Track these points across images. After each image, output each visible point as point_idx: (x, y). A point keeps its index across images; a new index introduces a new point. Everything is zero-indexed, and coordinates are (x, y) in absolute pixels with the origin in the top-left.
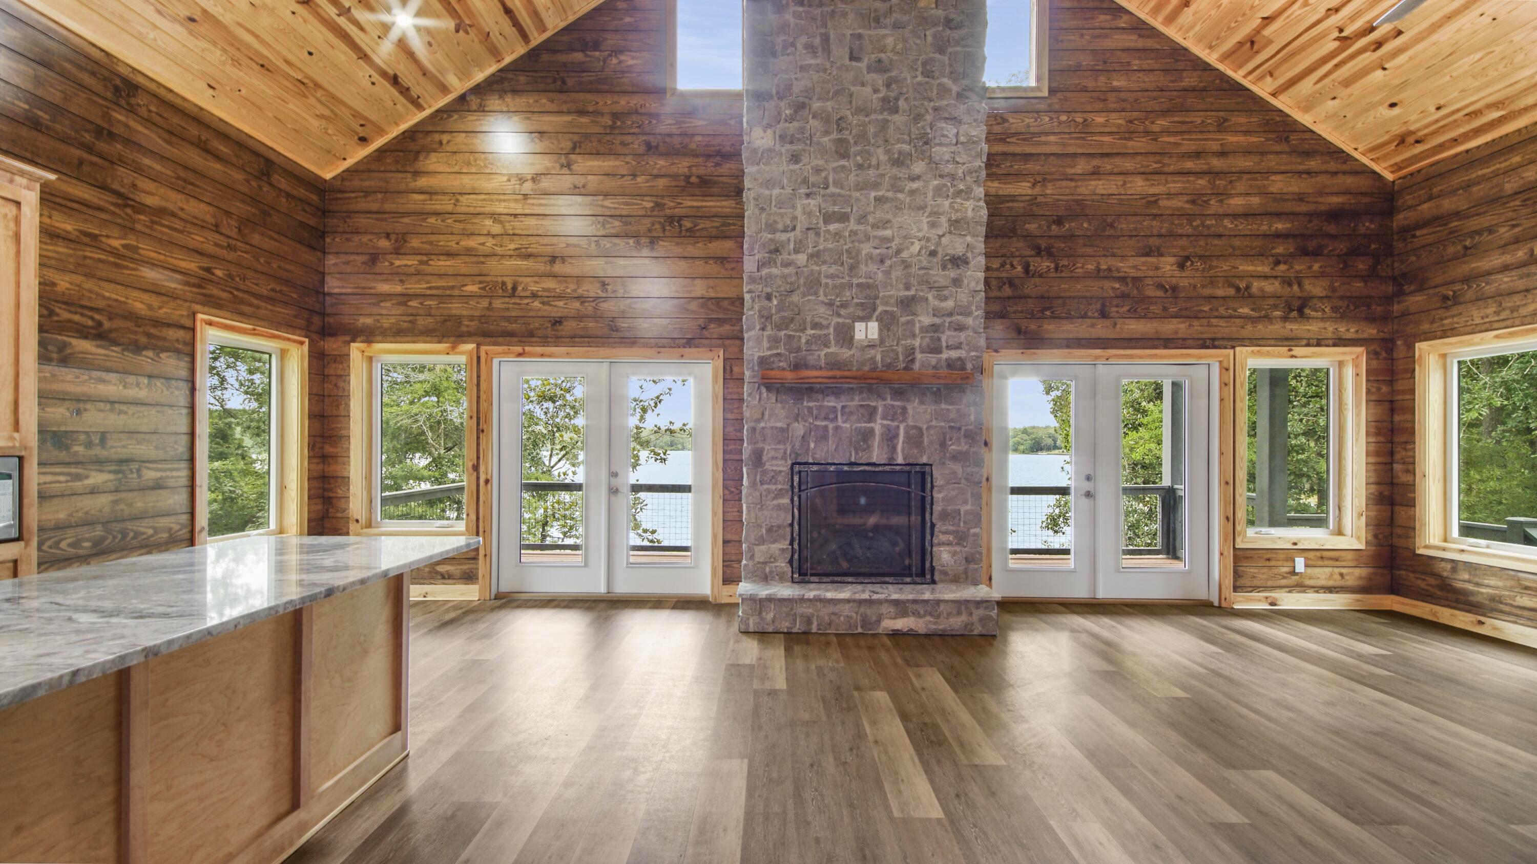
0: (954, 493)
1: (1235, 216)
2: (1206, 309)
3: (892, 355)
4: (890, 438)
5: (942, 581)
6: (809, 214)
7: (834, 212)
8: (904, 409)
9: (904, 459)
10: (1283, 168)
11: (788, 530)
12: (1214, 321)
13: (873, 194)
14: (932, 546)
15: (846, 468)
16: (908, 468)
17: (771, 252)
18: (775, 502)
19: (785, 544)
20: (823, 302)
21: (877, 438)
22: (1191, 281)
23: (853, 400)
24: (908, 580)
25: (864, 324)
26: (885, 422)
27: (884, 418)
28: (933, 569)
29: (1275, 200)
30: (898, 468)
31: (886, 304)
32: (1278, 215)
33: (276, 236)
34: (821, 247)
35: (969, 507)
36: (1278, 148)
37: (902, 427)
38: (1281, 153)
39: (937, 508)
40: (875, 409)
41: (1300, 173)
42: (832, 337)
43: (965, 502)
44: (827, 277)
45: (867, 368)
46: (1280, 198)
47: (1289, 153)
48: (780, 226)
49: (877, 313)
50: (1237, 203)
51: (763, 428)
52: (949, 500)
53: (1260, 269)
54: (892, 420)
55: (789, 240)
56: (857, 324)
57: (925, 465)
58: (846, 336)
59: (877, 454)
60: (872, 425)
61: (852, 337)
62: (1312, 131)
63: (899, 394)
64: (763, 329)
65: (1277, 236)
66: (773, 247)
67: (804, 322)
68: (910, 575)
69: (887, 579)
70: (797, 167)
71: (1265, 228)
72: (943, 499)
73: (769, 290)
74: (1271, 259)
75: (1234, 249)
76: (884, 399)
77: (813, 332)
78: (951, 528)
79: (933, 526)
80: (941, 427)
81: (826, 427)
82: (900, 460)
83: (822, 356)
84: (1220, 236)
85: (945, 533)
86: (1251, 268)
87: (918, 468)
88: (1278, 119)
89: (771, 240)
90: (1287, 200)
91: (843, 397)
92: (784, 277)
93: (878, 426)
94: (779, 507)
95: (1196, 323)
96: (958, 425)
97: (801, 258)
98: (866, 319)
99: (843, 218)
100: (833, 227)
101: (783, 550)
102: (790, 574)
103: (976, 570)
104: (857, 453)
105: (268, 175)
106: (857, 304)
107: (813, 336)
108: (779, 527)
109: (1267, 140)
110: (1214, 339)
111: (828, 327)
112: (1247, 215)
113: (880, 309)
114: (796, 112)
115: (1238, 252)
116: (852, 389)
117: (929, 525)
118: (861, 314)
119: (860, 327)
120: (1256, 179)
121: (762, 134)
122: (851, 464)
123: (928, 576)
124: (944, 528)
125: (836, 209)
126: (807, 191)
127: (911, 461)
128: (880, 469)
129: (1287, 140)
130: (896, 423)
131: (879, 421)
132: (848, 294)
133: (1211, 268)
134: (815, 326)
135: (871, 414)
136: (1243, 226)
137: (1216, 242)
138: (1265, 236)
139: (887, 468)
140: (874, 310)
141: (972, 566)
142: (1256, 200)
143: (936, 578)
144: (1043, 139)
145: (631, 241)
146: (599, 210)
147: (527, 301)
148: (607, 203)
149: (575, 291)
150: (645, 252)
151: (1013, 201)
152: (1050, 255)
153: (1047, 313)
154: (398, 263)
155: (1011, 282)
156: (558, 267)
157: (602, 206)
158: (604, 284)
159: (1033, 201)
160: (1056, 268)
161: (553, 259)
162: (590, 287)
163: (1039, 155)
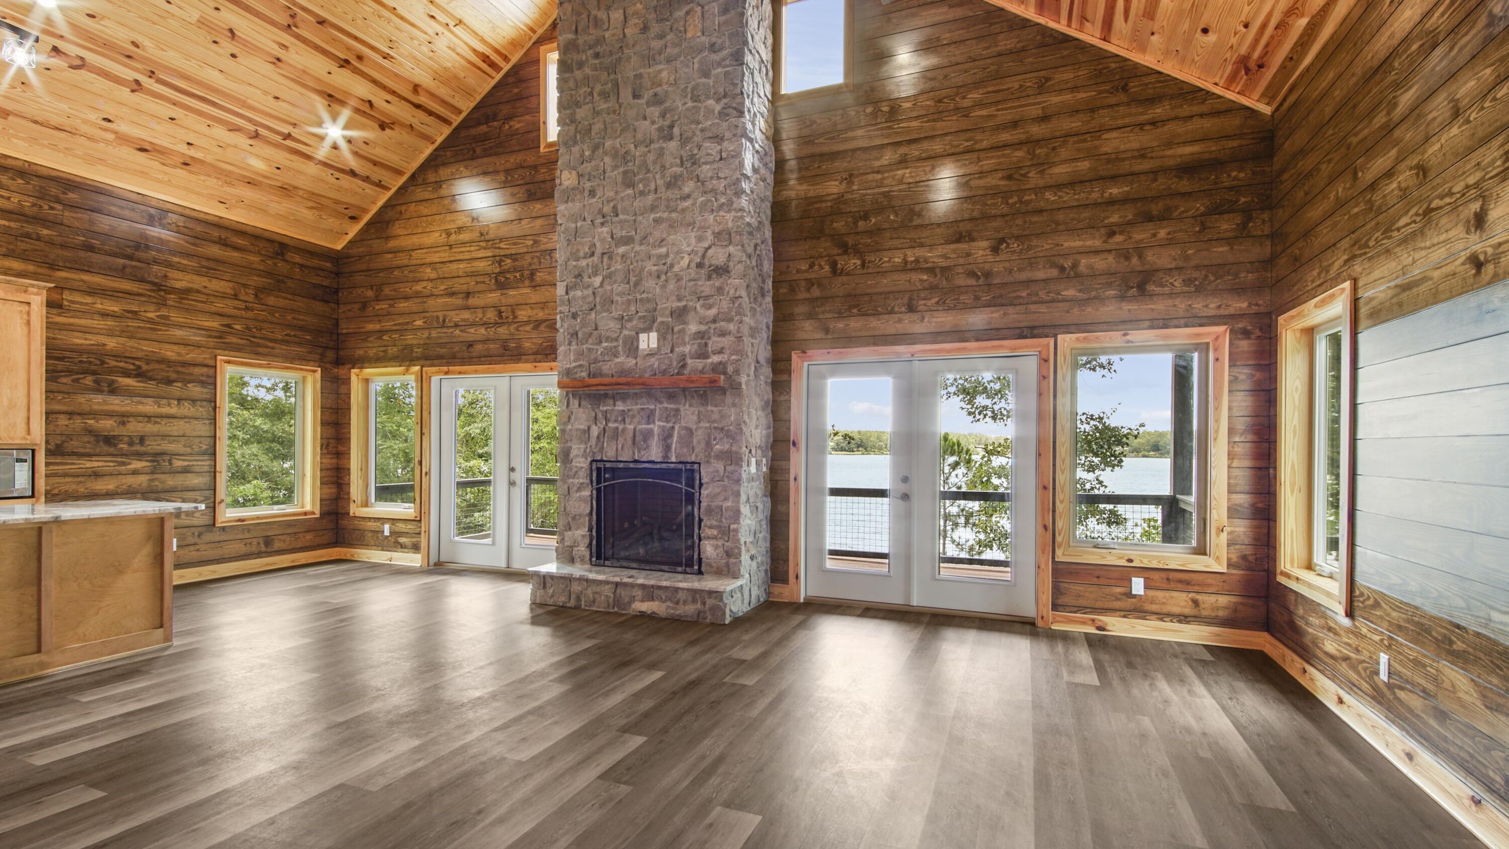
0: (718, 490)
1: (1058, 187)
2: (1024, 294)
3: (667, 361)
4: (666, 437)
5: (708, 573)
6: (603, 240)
7: (622, 237)
8: (677, 411)
9: (676, 457)
10: (1120, 122)
11: (587, 519)
12: (1033, 307)
13: (653, 216)
14: (700, 540)
15: (632, 465)
16: (680, 466)
17: (576, 277)
18: (578, 495)
19: (584, 531)
20: (613, 318)
21: (656, 438)
22: (1007, 265)
23: (636, 404)
24: (680, 569)
25: (646, 335)
26: (661, 424)
27: (660, 420)
28: (700, 560)
29: (1109, 161)
30: (672, 466)
31: (662, 316)
32: (1113, 178)
33: (290, 296)
34: (613, 269)
35: (729, 504)
36: (1113, 100)
37: (677, 427)
38: (1117, 105)
39: (703, 505)
40: (652, 412)
41: (1141, 125)
42: (620, 348)
43: (726, 499)
44: (617, 295)
45: (647, 375)
46: (1116, 158)
47: (1128, 104)
48: (581, 254)
49: (656, 325)
50: (1060, 171)
51: (570, 430)
52: (713, 497)
53: (1089, 243)
54: (667, 421)
55: (588, 265)
56: (641, 335)
57: (693, 463)
58: (632, 348)
59: (654, 453)
60: (651, 426)
61: (637, 347)
62: (1160, 73)
63: (671, 397)
64: (570, 344)
65: (1112, 202)
66: (577, 273)
67: (600, 336)
68: (680, 565)
69: (663, 567)
70: (595, 200)
71: (1095, 195)
72: (708, 495)
73: (573, 310)
74: (1103, 231)
75: (1058, 223)
76: (661, 403)
77: (606, 344)
78: (714, 523)
79: (700, 520)
80: (706, 428)
81: (617, 428)
82: (673, 459)
83: (613, 366)
84: (1041, 211)
85: (711, 527)
86: (1078, 243)
87: (688, 466)
88: (1113, 65)
89: (575, 266)
90: (1124, 160)
91: (628, 402)
92: (584, 298)
93: (656, 427)
94: (581, 499)
95: (1011, 310)
96: (720, 426)
97: (597, 280)
98: (648, 330)
99: (628, 240)
100: (622, 250)
101: (583, 536)
102: (588, 557)
103: (734, 564)
104: (639, 452)
105: (282, 254)
106: (640, 318)
107: (604, 348)
108: (580, 515)
109: (1100, 93)
110: (1032, 328)
111: (616, 340)
112: (1074, 183)
113: (659, 319)
114: (593, 152)
115: (1062, 227)
116: (636, 394)
117: (697, 519)
118: (641, 326)
119: (643, 337)
120: (1085, 141)
121: (569, 176)
122: (635, 461)
123: (696, 567)
124: (708, 523)
125: (624, 233)
126: (602, 220)
127: (682, 459)
128: (658, 466)
129: (1125, 89)
130: (671, 425)
131: (657, 423)
132: (633, 308)
133: (1029, 248)
134: (608, 339)
135: (650, 418)
136: (1068, 197)
137: (1035, 219)
138: (1096, 204)
139: (664, 466)
140: (654, 321)
141: (732, 560)
142: (1085, 165)
143: (703, 569)
144: (850, 134)
145: (518, 275)
146: (497, 252)
147: (451, 330)
148: (502, 245)
149: (481, 319)
150: (527, 282)
151: (821, 202)
152: (857, 252)
153: (855, 311)
154: (377, 307)
155: (819, 283)
156: (472, 301)
157: (499, 248)
158: (500, 312)
159: (840, 199)
160: (863, 265)
161: (468, 294)
162: (491, 315)
163: (845, 151)
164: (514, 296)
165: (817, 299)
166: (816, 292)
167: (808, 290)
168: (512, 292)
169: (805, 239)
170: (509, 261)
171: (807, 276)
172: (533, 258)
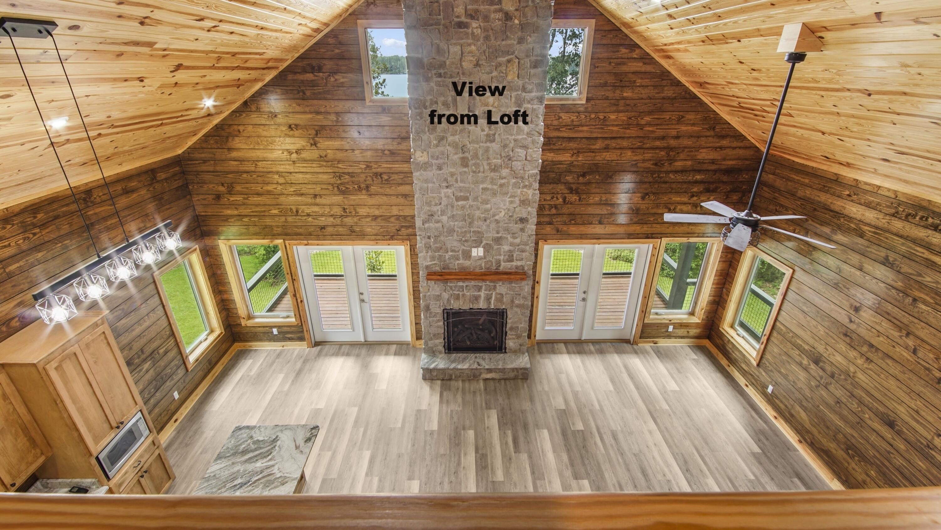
4: (488, 299)
9: (494, 307)
12: (654, 225)
21: (482, 299)
43: (521, 323)
60: (480, 293)
81: (459, 294)
86: (679, 199)
95: (645, 226)
104: (473, 305)
123: (503, 351)
144: (580, 128)
145: (356, 186)
146: (336, 170)
147: (305, 218)
148: (340, 166)
149: (329, 212)
150: (364, 192)
151: (560, 164)
152: (577, 193)
153: (573, 222)
154: (232, 199)
155: (556, 207)
156: (318, 200)
157: (338, 167)
158: (344, 209)
159: (571, 164)
160: (580, 200)
161: (315, 196)
162: (337, 211)
163: (577, 138)
164: (354, 200)
165: (554, 215)
166: (554, 211)
167: (550, 210)
168: (352, 197)
169: (550, 183)
170: (347, 177)
171: (549, 203)
172: (367, 177)
